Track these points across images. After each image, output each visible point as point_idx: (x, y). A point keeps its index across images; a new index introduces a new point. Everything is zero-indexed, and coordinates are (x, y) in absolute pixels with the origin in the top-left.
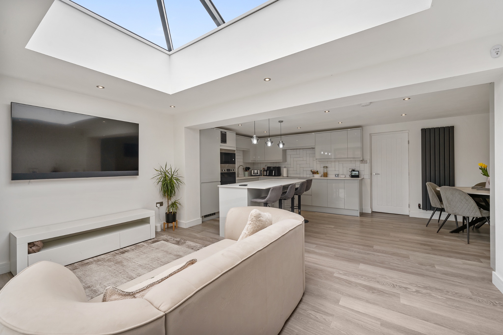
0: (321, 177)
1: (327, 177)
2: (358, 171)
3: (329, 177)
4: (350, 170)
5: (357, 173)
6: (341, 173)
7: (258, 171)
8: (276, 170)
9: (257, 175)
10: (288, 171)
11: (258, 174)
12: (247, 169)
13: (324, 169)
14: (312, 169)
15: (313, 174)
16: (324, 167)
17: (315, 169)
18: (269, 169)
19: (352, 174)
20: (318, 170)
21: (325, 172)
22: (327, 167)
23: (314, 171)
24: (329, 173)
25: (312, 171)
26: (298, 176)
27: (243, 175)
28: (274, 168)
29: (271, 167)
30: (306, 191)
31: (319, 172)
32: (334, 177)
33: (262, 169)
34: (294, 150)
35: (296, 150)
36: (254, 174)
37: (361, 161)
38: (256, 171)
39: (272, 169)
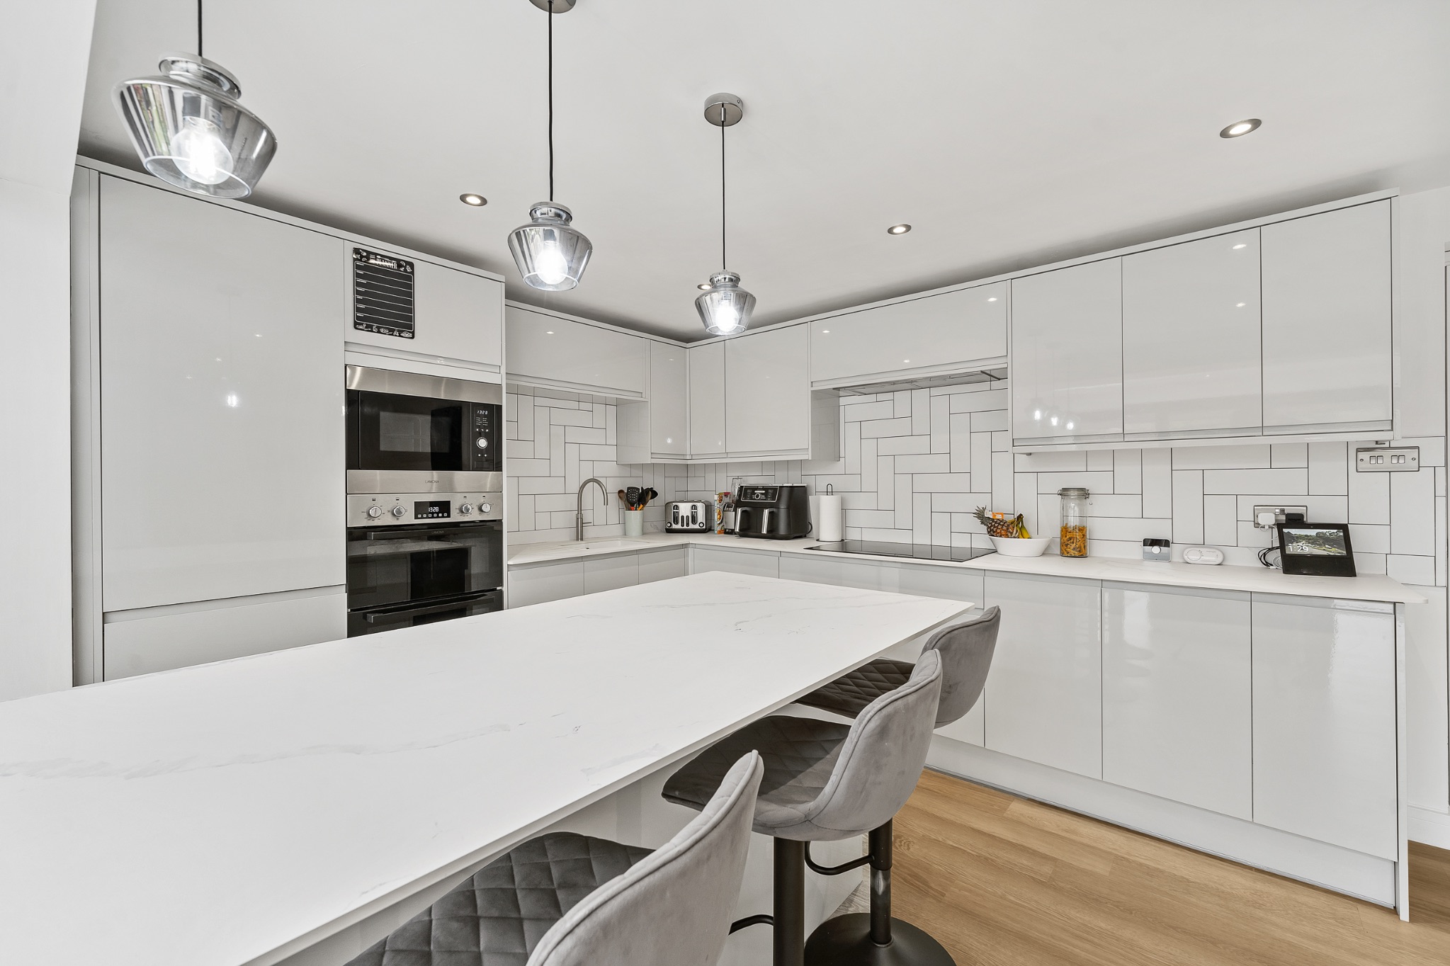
0: (1045, 553)
1: (1082, 554)
2: (1344, 527)
3: (1105, 561)
4: (1268, 519)
6: (1183, 532)
7: (694, 507)
8: (783, 506)
9: (692, 526)
10: (844, 511)
11: (694, 521)
12: (636, 498)
13: (1064, 508)
14: (982, 502)
16: (1064, 493)
17: (1003, 507)
18: (745, 497)
19: (1290, 547)
20: (1025, 507)
21: (1073, 521)
22: (1084, 494)
23: (999, 517)
24: (1097, 528)
25: (988, 514)
26: (904, 538)
27: (617, 530)
28: (771, 491)
29: (757, 488)
30: (940, 722)
31: (1029, 523)
33: (716, 497)
34: (880, 397)
35: (890, 396)
36: (677, 523)
37: (1358, 450)
38: (685, 510)
39: (758, 496)
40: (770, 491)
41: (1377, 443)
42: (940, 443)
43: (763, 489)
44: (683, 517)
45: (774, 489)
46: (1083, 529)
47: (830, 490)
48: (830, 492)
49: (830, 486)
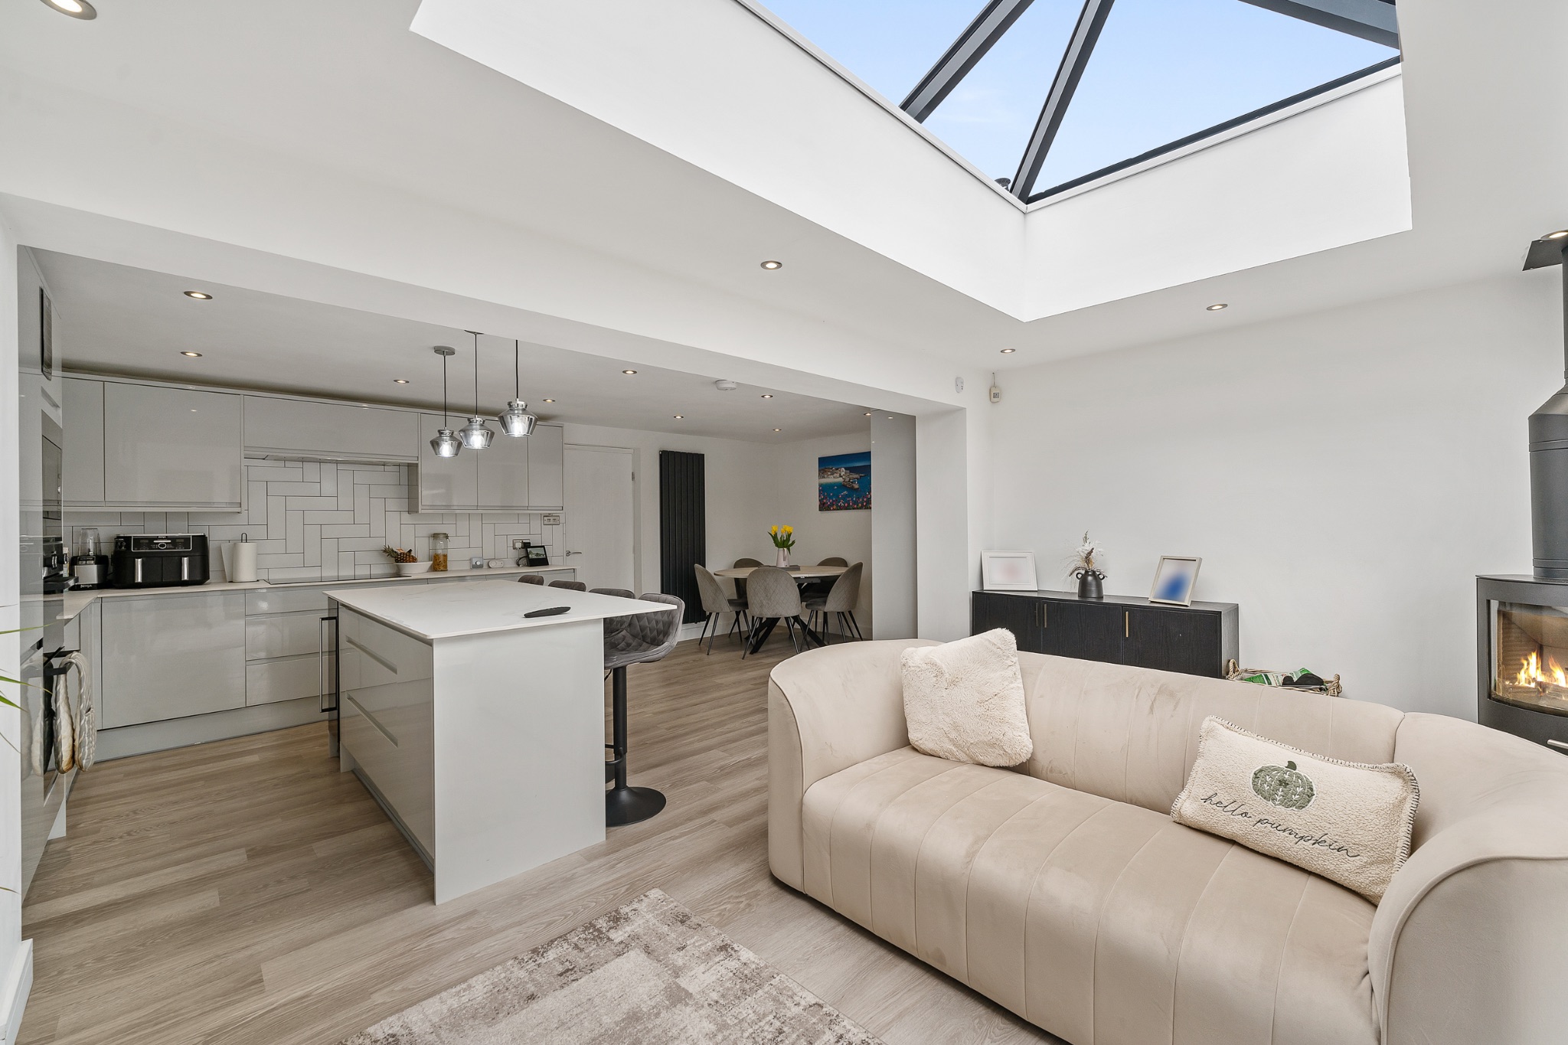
1: (445, 569)
2: (543, 547)
3: (453, 571)
4: (518, 545)
5: (540, 551)
13: (433, 544)
14: (381, 544)
15: (397, 561)
16: (433, 535)
17: (399, 545)
19: (530, 556)
21: (439, 552)
22: (443, 535)
23: (396, 552)
24: (452, 554)
25: (390, 550)
32: (466, 570)
34: (289, 463)
35: (299, 465)
39: (162, 545)
40: (178, 541)
43: (167, 538)
45: (186, 539)
46: (445, 556)
47: (244, 538)
48: (245, 539)
49: (244, 536)
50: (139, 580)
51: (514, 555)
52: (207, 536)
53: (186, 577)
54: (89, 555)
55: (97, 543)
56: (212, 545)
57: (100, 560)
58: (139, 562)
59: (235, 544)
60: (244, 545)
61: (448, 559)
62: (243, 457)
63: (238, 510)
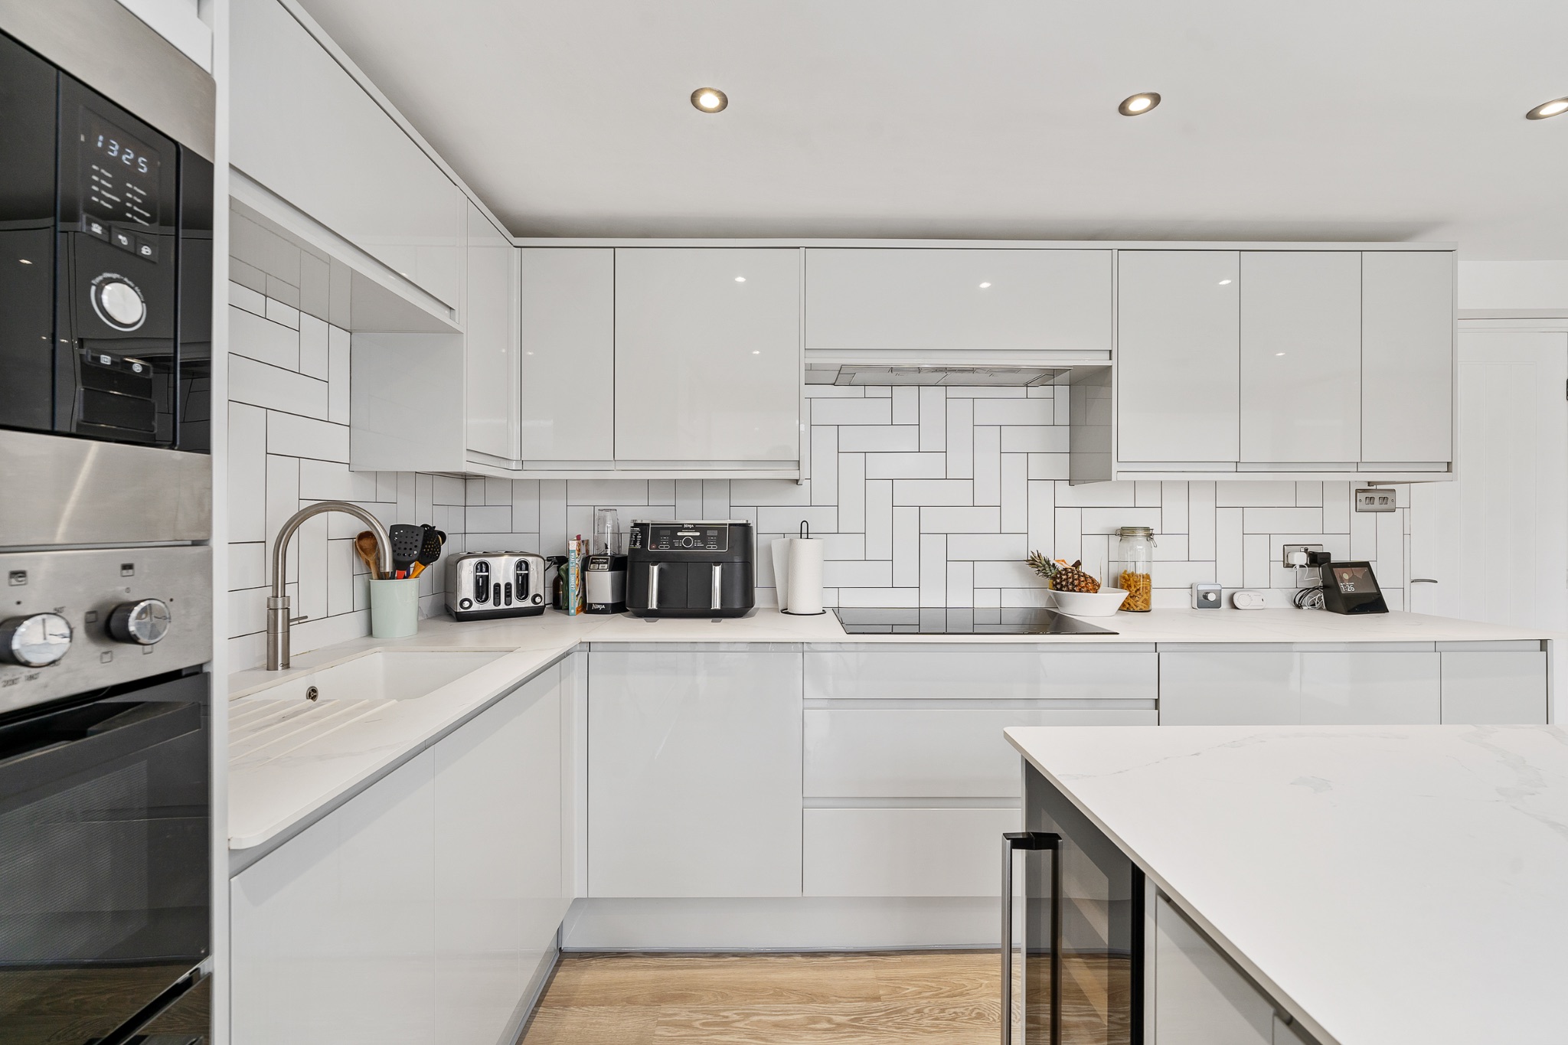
1: (1145, 607)
7: (522, 565)
11: (522, 592)
14: (1020, 549)
15: (1055, 585)
16: (1121, 533)
27: (353, 626)
33: (578, 545)
34: (871, 391)
35: (886, 392)
36: (487, 599)
37: (1357, 491)
38: (503, 571)
39: (688, 542)
40: (709, 533)
41: (1369, 484)
42: (960, 465)
43: (696, 527)
44: (497, 586)
45: (720, 529)
46: (1147, 577)
47: (804, 530)
48: (805, 533)
49: (804, 524)
50: (653, 604)
51: (1289, 582)
52: (753, 525)
53: (716, 605)
54: (606, 554)
55: (617, 534)
56: (759, 542)
57: (618, 564)
58: (655, 570)
59: (791, 540)
60: (803, 545)
61: (1154, 585)
62: (803, 382)
63: (795, 475)
